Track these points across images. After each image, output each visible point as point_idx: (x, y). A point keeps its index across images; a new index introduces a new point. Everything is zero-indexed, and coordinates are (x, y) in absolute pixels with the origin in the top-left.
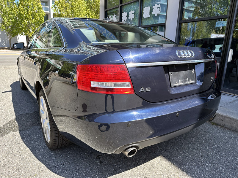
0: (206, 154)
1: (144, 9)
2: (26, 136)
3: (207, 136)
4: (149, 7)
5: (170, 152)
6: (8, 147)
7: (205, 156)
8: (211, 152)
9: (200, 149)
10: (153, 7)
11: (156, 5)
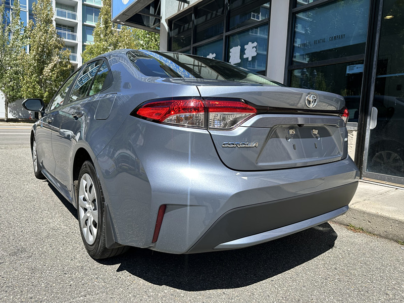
1: (231, 50)
4: (239, 47)
10: (246, 47)
11: (250, 43)
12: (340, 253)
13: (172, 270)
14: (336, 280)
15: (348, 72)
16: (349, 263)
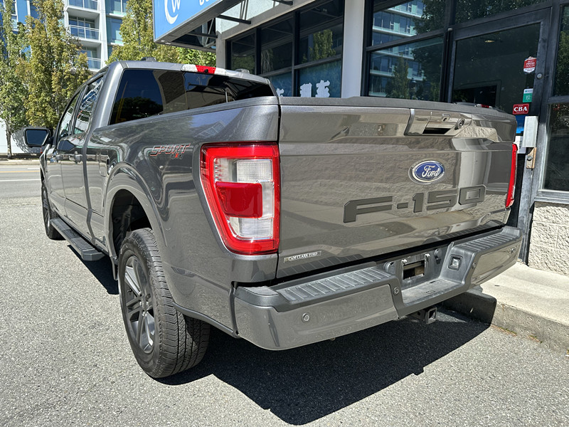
1: (301, 87)
4: (310, 85)
10: (318, 85)
11: (322, 81)
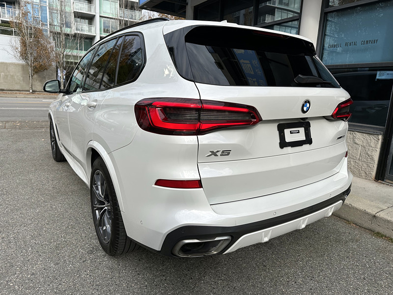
0: (374, 287)
2: (93, 248)
3: (371, 256)
5: (318, 282)
6: (70, 267)
7: (374, 290)
8: (381, 284)
9: (364, 279)
12: (367, 262)
13: (224, 275)
14: (366, 291)
15: (378, 77)
16: (376, 273)
